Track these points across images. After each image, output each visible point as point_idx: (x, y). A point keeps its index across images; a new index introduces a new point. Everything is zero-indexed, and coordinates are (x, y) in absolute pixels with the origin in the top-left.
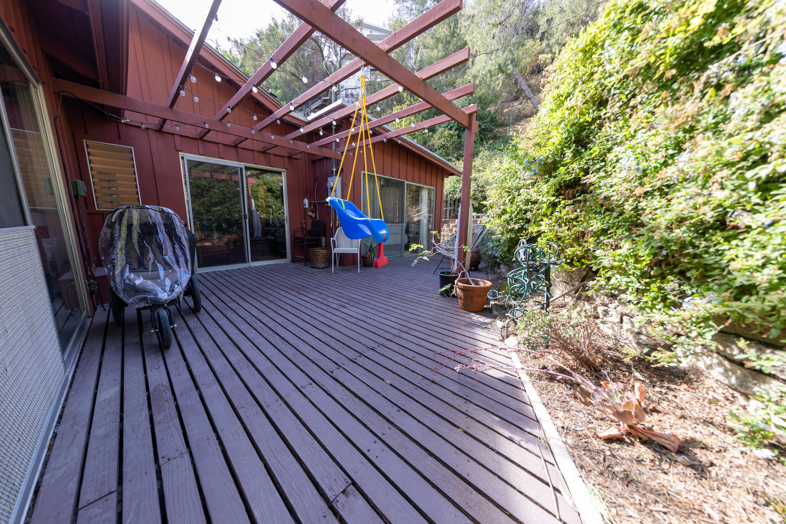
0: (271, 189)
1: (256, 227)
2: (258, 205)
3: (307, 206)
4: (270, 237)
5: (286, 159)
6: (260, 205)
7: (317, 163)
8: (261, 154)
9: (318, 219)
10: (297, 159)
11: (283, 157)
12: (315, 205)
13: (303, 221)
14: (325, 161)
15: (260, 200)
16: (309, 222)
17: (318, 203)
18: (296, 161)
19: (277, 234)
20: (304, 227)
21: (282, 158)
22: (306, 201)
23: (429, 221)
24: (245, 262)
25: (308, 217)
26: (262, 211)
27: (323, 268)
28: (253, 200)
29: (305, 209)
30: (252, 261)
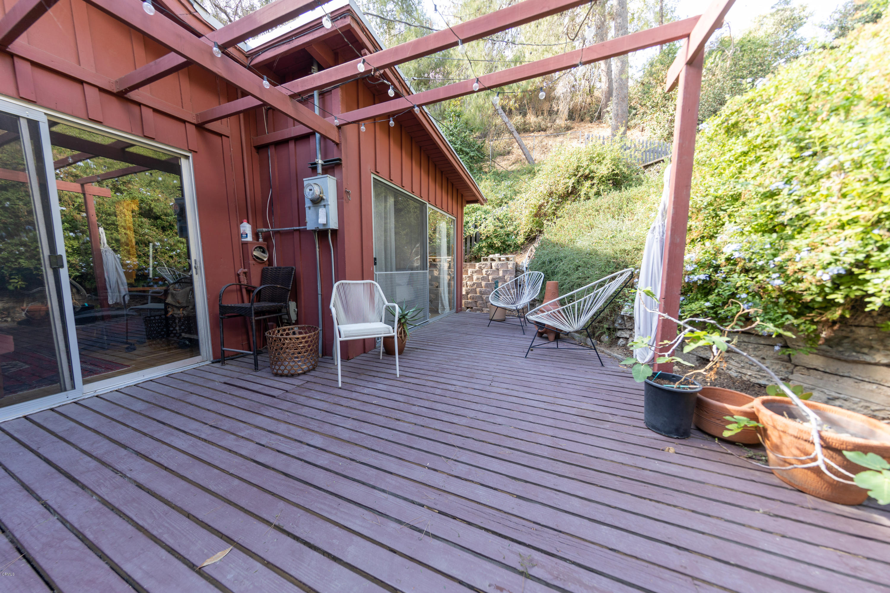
0: (151, 210)
1: (113, 285)
2: (117, 241)
3: (250, 238)
4: (151, 305)
5: (192, 129)
6: (123, 240)
7: (271, 152)
8: (113, 99)
9: (275, 264)
10: (221, 135)
11: (184, 121)
12: (267, 237)
13: (241, 271)
14: (292, 145)
15: (122, 231)
16: (256, 273)
17: (276, 233)
18: (218, 139)
19: (169, 300)
20: (244, 281)
21: (180, 126)
22: (246, 228)
23: (449, 267)
24: (63, 389)
25: (252, 262)
26: (129, 252)
27: (304, 373)
28: (101, 230)
29: (245, 244)
30: (85, 382)
